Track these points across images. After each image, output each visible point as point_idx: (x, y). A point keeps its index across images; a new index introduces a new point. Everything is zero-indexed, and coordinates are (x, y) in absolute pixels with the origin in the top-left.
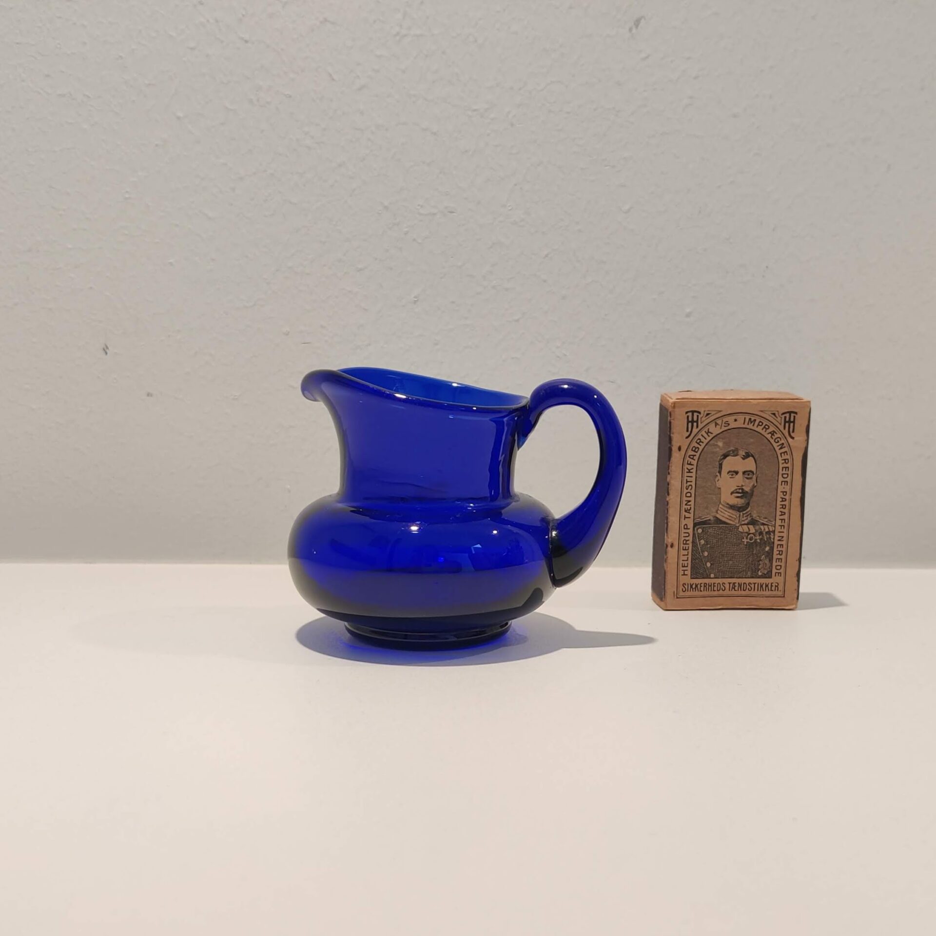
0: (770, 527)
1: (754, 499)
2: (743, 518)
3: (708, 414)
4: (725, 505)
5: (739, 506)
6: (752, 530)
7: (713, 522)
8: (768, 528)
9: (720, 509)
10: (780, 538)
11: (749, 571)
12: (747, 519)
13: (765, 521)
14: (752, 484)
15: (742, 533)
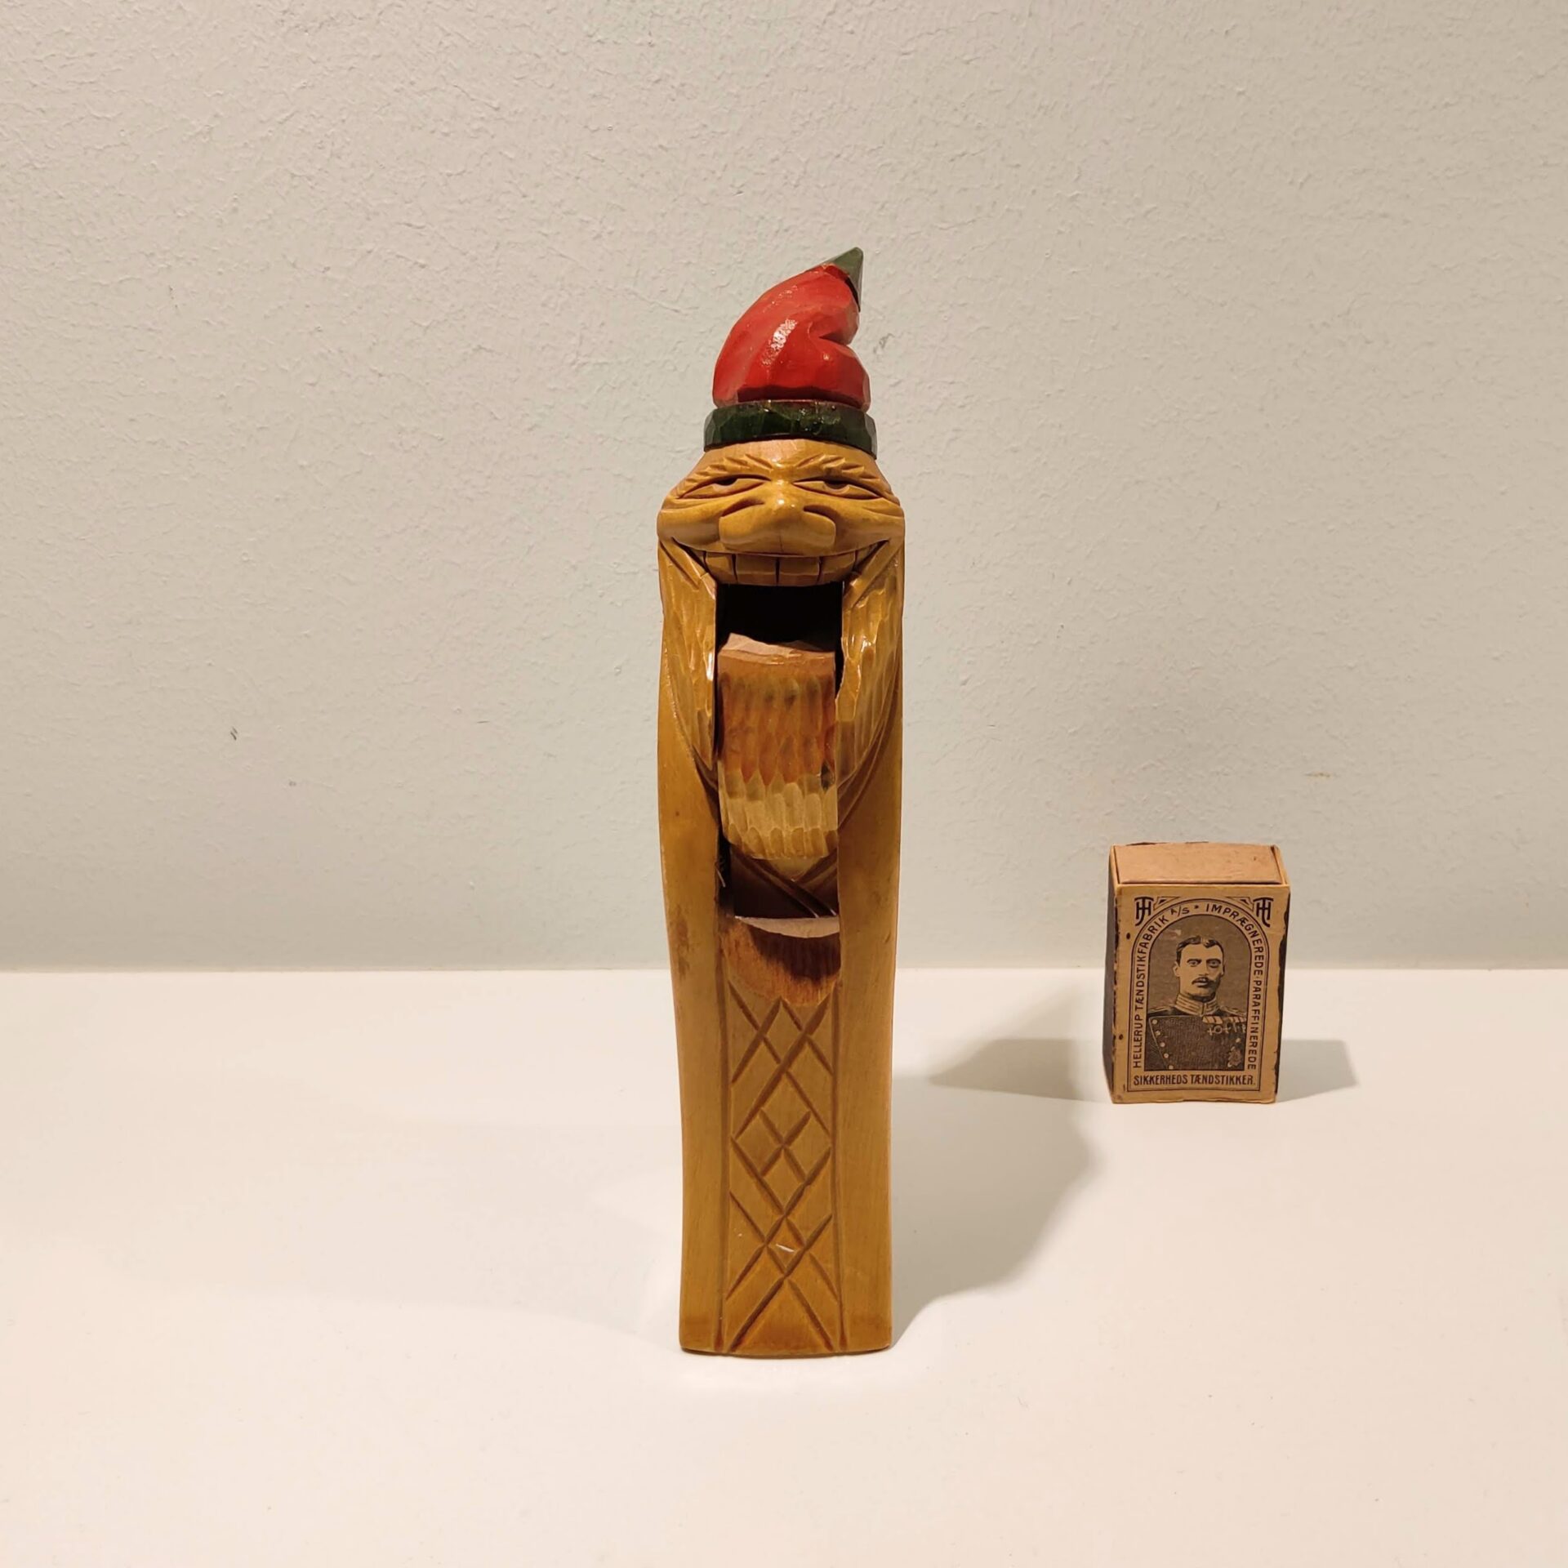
0: (1241, 1018)
2: (1208, 1008)
4: (1186, 995)
5: (1203, 997)
6: (1219, 1021)
7: (1170, 1013)
8: (1239, 1020)
9: (1179, 999)
11: (1215, 1063)
12: (1212, 1010)
13: (1234, 1012)
14: (1218, 973)
15: (1206, 1024)
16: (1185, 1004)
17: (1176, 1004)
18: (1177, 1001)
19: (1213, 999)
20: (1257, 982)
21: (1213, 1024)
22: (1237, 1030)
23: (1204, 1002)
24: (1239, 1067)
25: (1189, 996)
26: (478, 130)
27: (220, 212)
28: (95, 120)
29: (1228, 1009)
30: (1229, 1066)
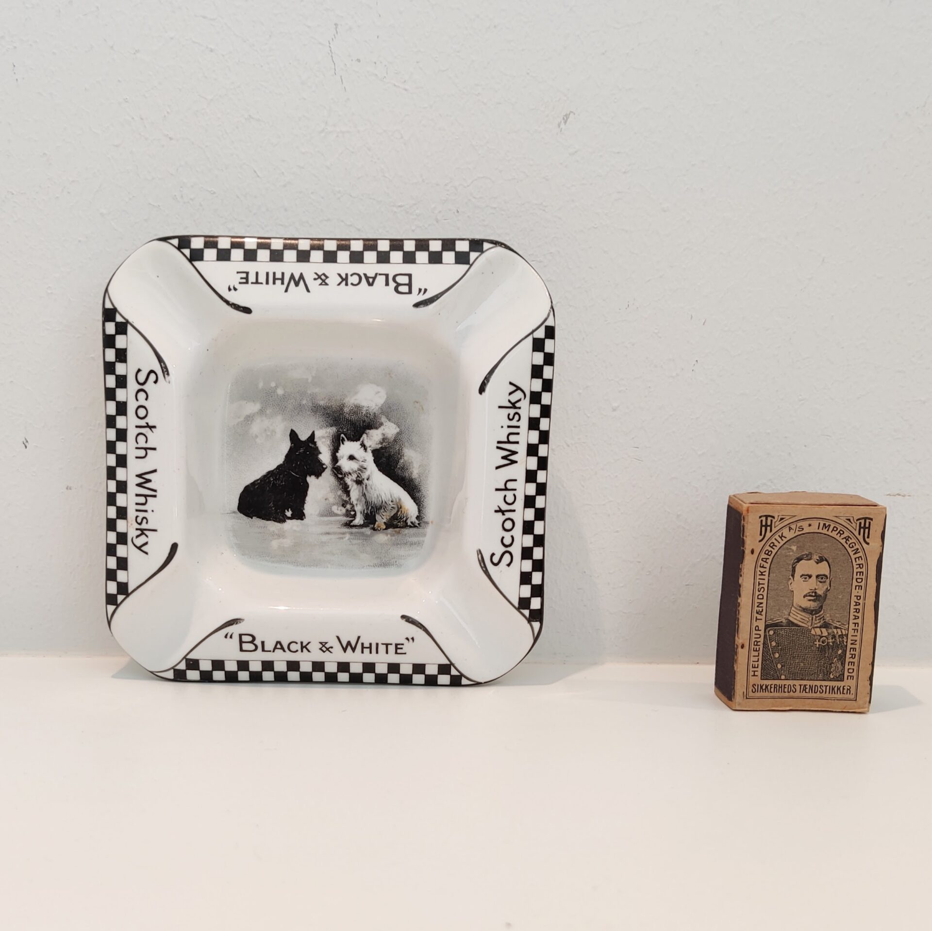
0: (843, 631)
1: (827, 601)
2: (816, 621)
3: (782, 519)
4: (799, 608)
5: (812, 609)
6: (825, 633)
7: (784, 624)
8: (842, 632)
9: (792, 611)
11: (821, 672)
12: (820, 622)
13: (838, 624)
14: (826, 587)
15: (814, 635)
16: (797, 616)
17: (789, 615)
18: (791, 614)
19: (820, 611)
20: (857, 596)
21: (819, 636)
22: (839, 642)
23: (812, 615)
24: (841, 678)
25: (800, 609)
29: (833, 622)
30: (832, 676)
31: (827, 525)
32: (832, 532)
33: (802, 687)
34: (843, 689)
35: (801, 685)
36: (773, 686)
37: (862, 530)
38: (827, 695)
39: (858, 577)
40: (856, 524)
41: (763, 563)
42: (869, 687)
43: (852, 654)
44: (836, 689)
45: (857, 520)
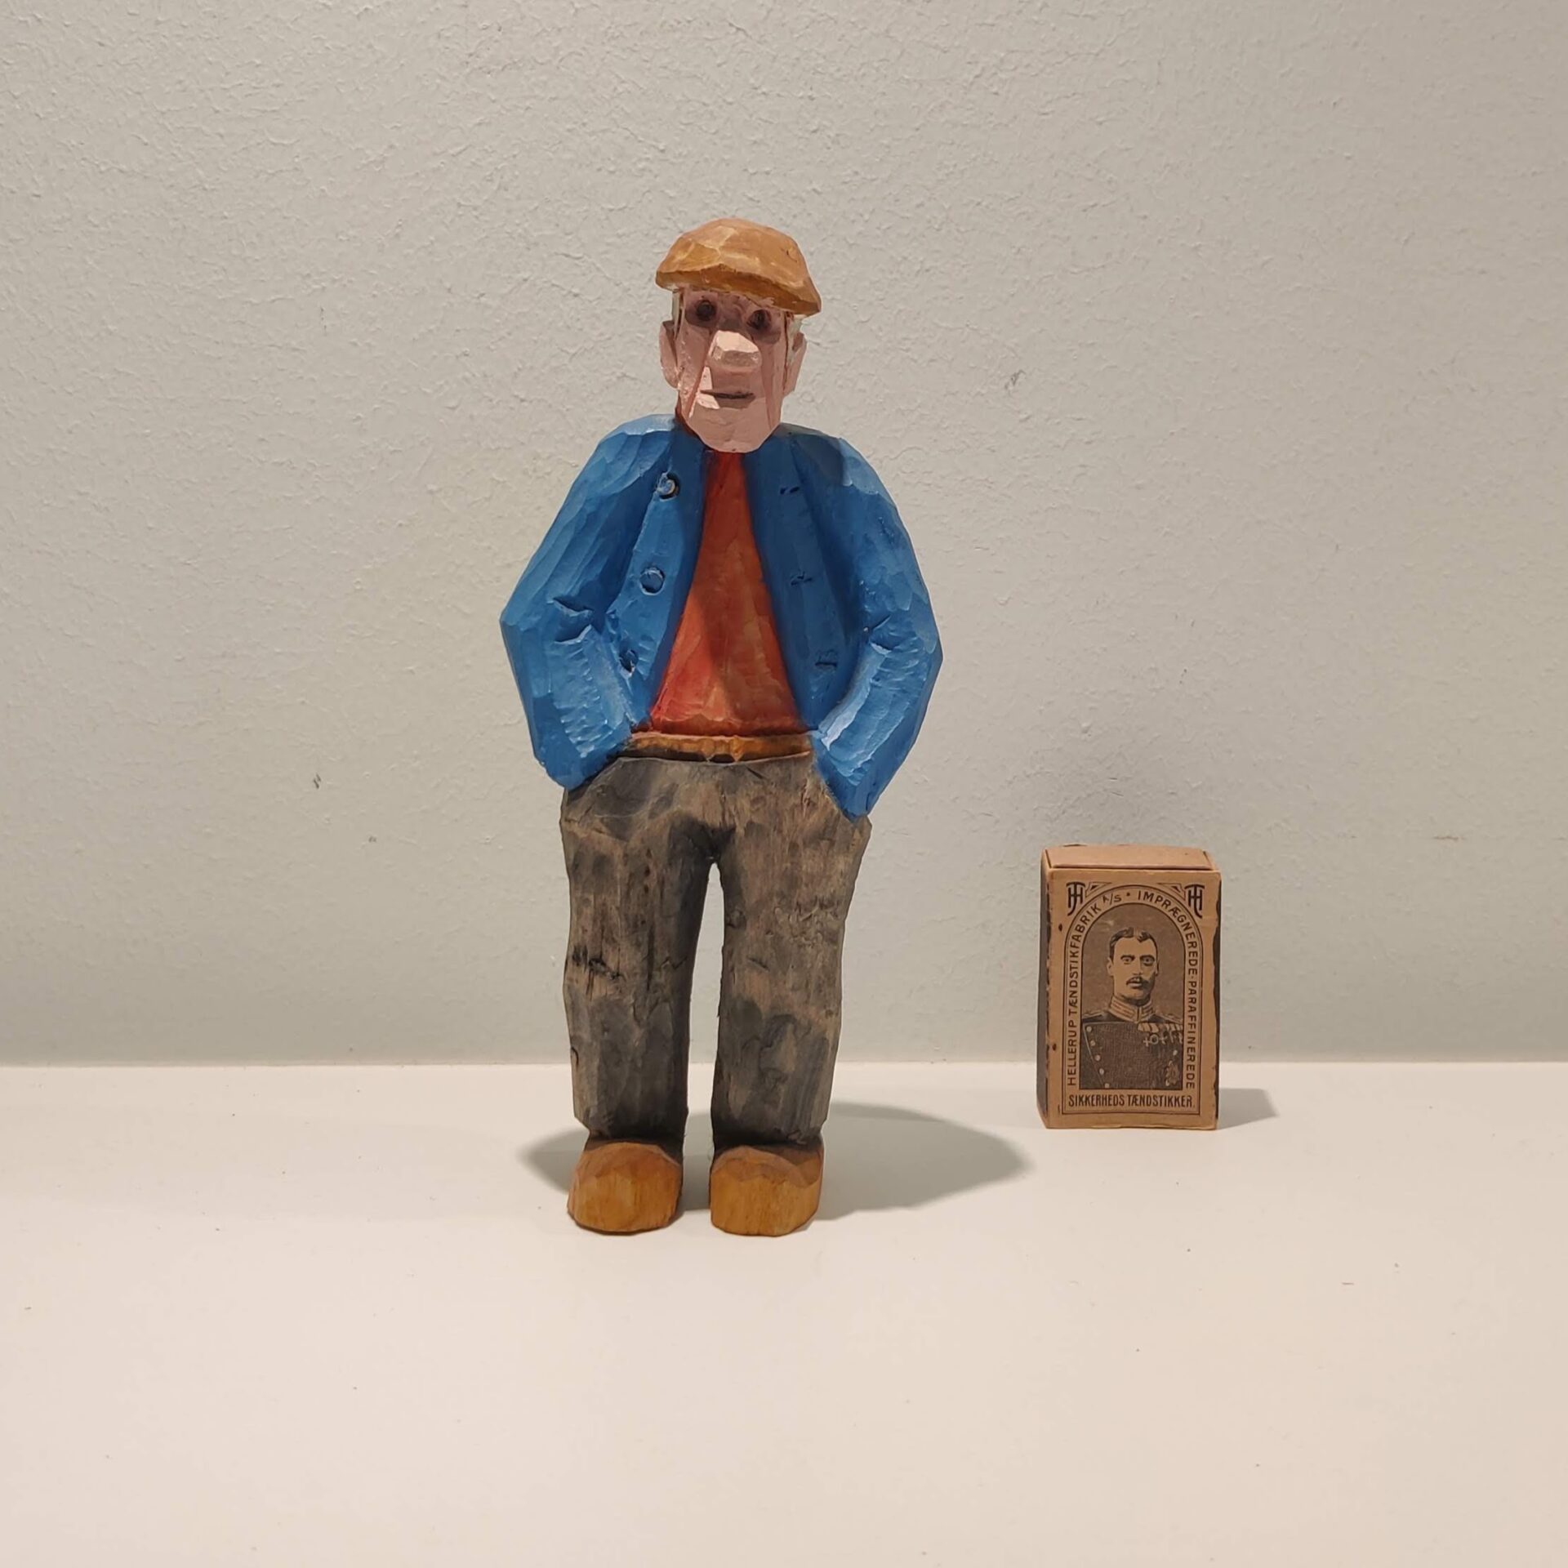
0: (1177, 1025)
1: (1156, 989)
2: (1143, 1013)
3: (1094, 887)
4: (1121, 998)
5: (1138, 999)
6: (1155, 1030)
7: (1105, 1019)
8: (1176, 1028)
9: (1113, 1002)
10: (1190, 1040)
11: (1153, 1079)
13: (1170, 1018)
14: (1153, 972)
15: (1142, 1032)
16: (1118, 1008)
17: (1110, 1007)
18: (1112, 1006)
19: (1148, 1002)
20: (1192, 983)
21: (1148, 1032)
22: (1174, 1040)
23: (1139, 1006)
24: (1178, 1086)
25: (1123, 998)
26: (643, 170)
27: (383, 238)
28: (272, 146)
29: (1164, 1015)
30: (1167, 1084)
31: (1149, 894)
32: (1156, 902)
33: (1132, 1098)
34: (1183, 1100)
35: (1129, 1096)
36: (1095, 1097)
37: (1192, 901)
38: (1163, 1108)
39: (1191, 958)
40: (1185, 893)
41: (1074, 941)
42: (1214, 1097)
43: (1191, 1056)
44: (1173, 1100)
45: (1186, 888)
